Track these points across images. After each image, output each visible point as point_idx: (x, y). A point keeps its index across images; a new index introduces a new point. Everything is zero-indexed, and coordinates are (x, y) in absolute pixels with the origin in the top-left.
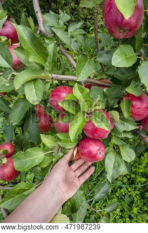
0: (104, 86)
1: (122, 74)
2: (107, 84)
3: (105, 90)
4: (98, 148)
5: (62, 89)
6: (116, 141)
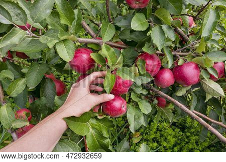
0: (120, 48)
1: (136, 37)
2: (123, 46)
3: (122, 51)
4: (121, 102)
5: (84, 51)
6: (133, 97)
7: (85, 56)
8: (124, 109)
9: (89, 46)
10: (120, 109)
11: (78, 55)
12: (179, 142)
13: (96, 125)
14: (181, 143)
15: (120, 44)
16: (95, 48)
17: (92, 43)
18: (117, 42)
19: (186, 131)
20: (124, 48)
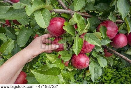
0: (86, 17)
1: (101, 7)
3: (87, 19)
4: (86, 59)
5: (58, 19)
6: (94, 54)
7: (59, 24)
8: (87, 64)
9: (62, 16)
10: (85, 65)
11: (54, 22)
12: (114, 77)
13: (66, 75)
14: (115, 78)
15: (86, 14)
16: (66, 17)
17: (64, 13)
18: (83, 12)
19: (119, 70)
20: (89, 18)
